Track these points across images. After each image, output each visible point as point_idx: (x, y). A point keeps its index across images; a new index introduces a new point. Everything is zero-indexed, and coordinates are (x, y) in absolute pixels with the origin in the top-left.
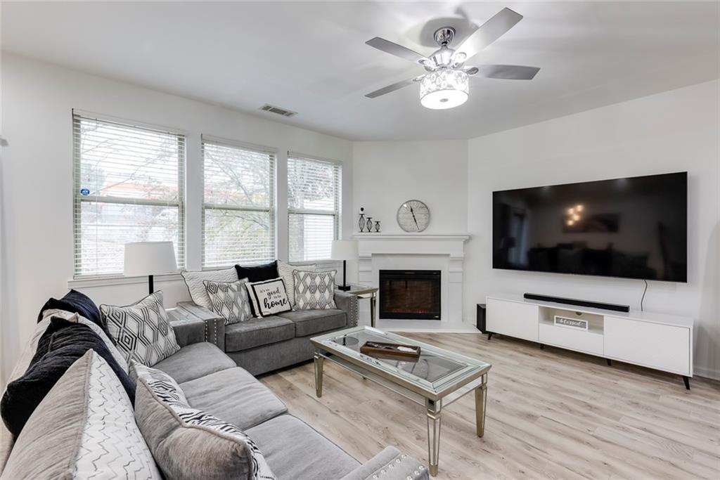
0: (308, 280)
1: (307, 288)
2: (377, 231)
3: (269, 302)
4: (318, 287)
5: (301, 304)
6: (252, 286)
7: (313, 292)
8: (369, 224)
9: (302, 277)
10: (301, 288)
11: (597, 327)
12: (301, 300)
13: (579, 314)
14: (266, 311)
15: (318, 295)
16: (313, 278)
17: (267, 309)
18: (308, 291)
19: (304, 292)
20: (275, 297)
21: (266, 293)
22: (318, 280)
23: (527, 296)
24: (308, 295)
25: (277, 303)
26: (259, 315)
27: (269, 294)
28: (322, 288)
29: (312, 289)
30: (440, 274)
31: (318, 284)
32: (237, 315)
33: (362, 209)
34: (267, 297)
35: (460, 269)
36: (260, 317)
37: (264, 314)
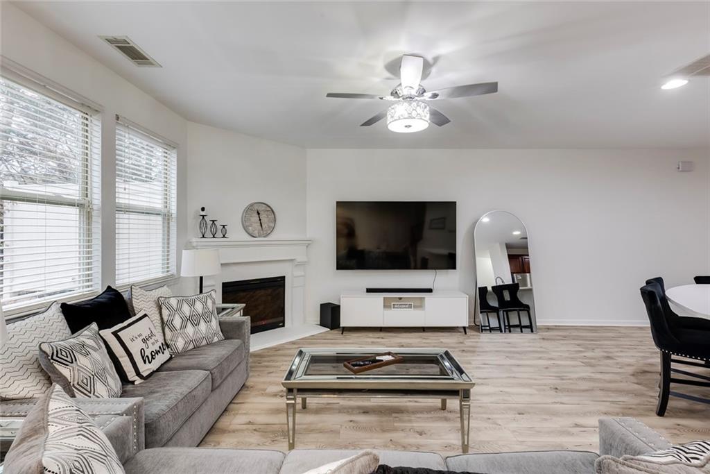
0: (186, 309)
1: (187, 320)
2: (224, 236)
3: (148, 353)
4: (200, 316)
5: (180, 344)
6: (115, 334)
7: (196, 324)
8: (213, 228)
9: (175, 307)
10: (177, 322)
11: (420, 305)
12: (180, 339)
13: (400, 299)
14: (145, 369)
15: (203, 326)
16: (192, 305)
17: (148, 366)
18: (189, 324)
19: (183, 326)
20: (153, 344)
21: (140, 339)
22: (199, 307)
23: (369, 290)
24: (190, 329)
25: (157, 352)
26: (137, 378)
27: (144, 341)
28: (206, 316)
29: (194, 320)
30: (284, 280)
31: (200, 311)
33: (203, 209)
34: (143, 346)
35: (303, 273)
36: (138, 381)
37: (145, 374)
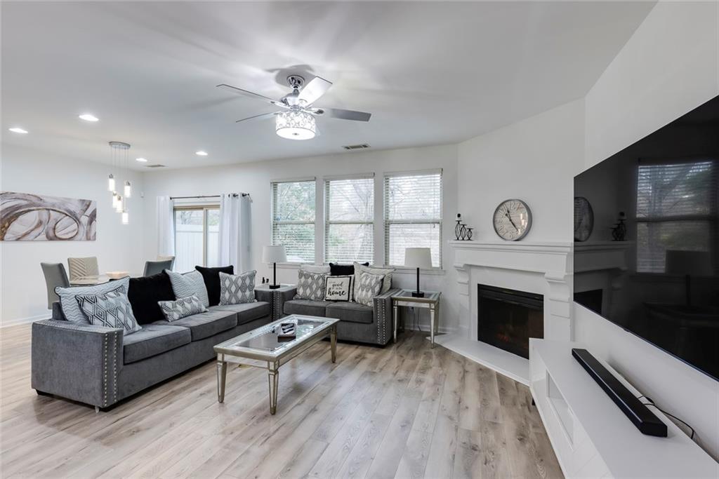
2: (469, 239)
3: (332, 291)
8: (465, 232)
20: (337, 289)
25: (337, 293)
27: (333, 286)
30: (543, 300)
32: (308, 295)
33: (459, 216)
